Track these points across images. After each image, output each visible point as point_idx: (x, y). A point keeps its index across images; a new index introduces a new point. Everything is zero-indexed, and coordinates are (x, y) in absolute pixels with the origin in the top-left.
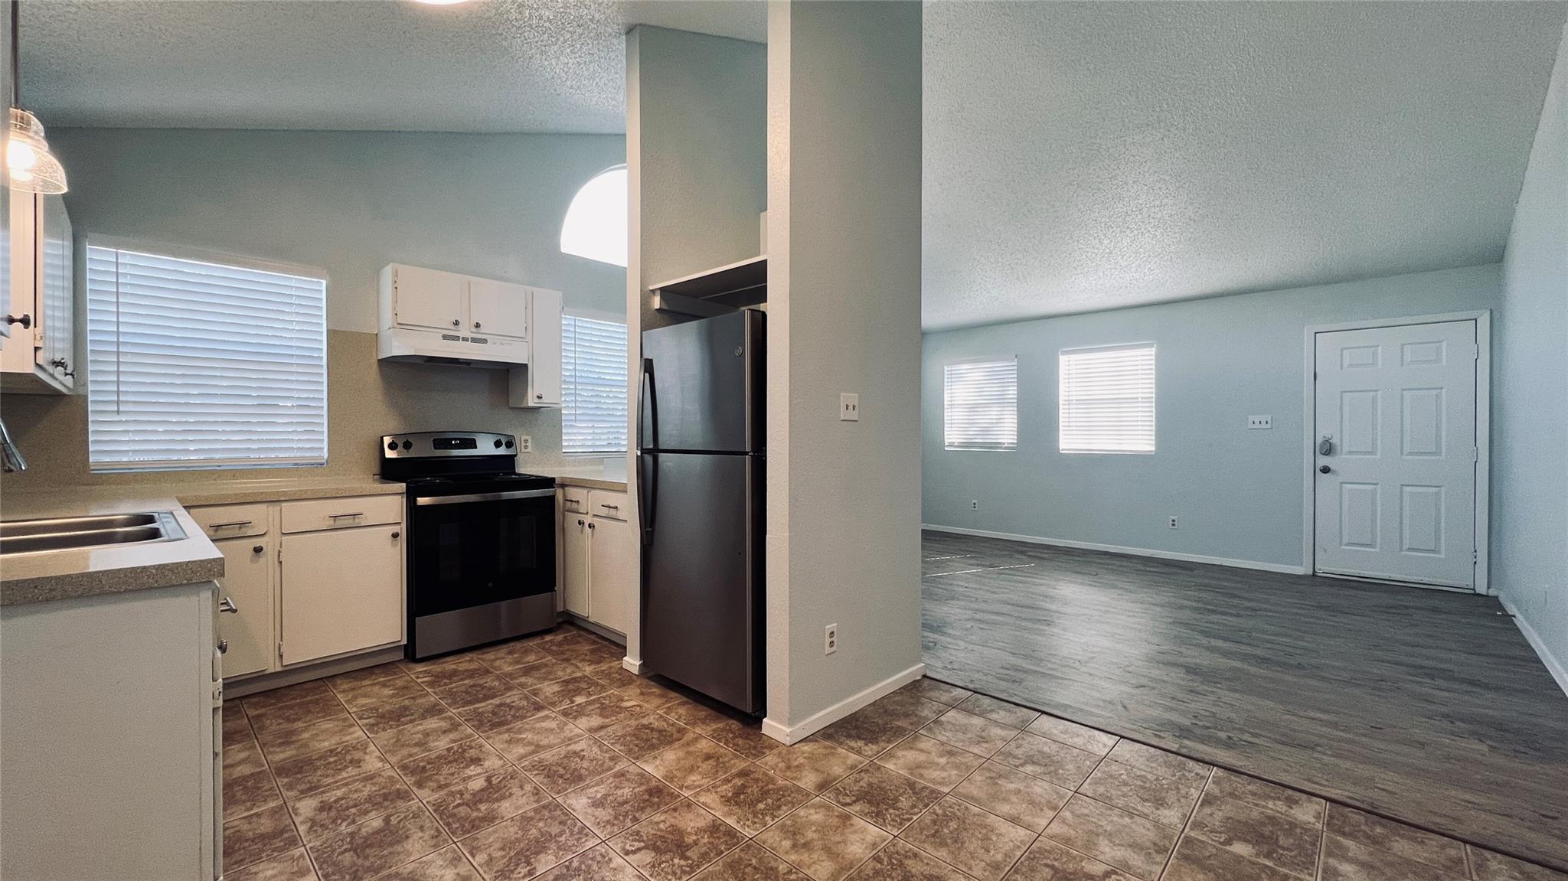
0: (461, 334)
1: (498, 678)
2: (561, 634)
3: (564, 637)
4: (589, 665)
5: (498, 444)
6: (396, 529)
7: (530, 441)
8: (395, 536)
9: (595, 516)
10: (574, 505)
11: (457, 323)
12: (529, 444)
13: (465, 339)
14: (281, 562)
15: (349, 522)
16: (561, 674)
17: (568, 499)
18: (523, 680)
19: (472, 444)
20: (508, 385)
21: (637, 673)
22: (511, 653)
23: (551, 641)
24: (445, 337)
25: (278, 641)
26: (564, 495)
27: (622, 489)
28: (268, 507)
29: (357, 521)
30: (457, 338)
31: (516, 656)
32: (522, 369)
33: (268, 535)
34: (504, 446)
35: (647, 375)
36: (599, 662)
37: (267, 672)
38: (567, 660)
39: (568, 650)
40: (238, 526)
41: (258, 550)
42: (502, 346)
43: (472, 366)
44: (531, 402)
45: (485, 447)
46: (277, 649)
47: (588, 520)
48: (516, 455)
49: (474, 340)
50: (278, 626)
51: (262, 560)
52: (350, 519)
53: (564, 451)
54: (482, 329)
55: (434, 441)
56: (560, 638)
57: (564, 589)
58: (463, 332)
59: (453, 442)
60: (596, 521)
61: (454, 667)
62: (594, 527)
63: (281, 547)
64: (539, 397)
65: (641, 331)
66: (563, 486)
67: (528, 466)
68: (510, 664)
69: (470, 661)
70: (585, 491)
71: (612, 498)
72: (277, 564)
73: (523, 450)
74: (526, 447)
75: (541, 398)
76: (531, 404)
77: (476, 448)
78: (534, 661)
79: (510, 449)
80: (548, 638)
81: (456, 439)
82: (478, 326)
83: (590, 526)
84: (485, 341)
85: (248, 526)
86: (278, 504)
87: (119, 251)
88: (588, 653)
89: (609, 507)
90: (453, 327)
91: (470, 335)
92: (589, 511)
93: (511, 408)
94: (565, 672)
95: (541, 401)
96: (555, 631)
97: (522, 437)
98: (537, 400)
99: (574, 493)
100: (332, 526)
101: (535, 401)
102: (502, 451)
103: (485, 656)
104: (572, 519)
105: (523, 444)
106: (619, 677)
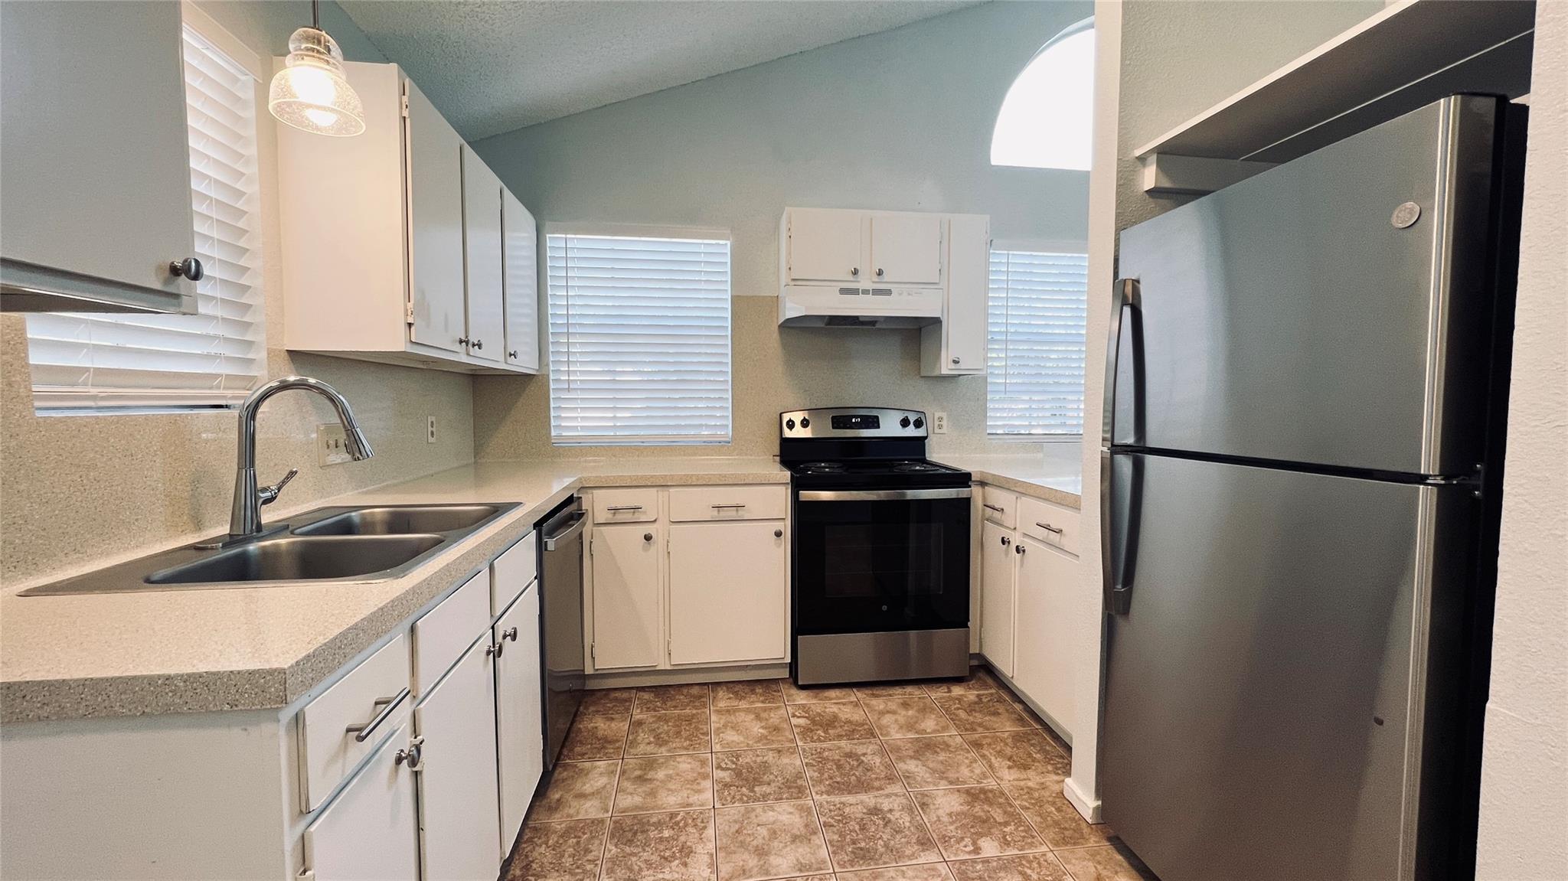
0: (861, 286)
1: (882, 751)
2: (974, 688)
3: (978, 696)
4: (1010, 768)
5: (905, 423)
6: (779, 526)
7: (945, 418)
8: (778, 534)
9: (1025, 535)
10: (997, 514)
11: (855, 272)
12: (944, 423)
13: (866, 292)
14: (669, 553)
15: (731, 514)
16: (965, 772)
17: (989, 504)
18: (912, 766)
19: (874, 422)
20: (920, 350)
21: (1090, 821)
22: (905, 705)
23: (959, 699)
24: (844, 291)
25: (667, 638)
26: (984, 498)
27: (1071, 503)
28: (657, 491)
29: (740, 513)
30: (855, 292)
31: (910, 713)
32: (936, 322)
33: (657, 522)
34: (912, 426)
35: (1127, 311)
36: (1025, 767)
37: (658, 668)
38: (977, 745)
39: (980, 725)
40: (632, 510)
41: (648, 538)
42: (910, 297)
43: (878, 326)
44: (946, 369)
45: (890, 427)
46: (666, 646)
47: (1016, 539)
48: (926, 438)
49: (877, 292)
50: (667, 623)
51: (653, 549)
52: (733, 510)
53: (988, 432)
54: (886, 277)
55: (833, 418)
56: (971, 695)
57: (981, 626)
58: (865, 282)
59: (853, 420)
60: (1028, 544)
61: (835, 709)
62: (1024, 551)
63: (669, 536)
64: (956, 362)
65: (1118, 231)
66: (983, 484)
67: (940, 453)
68: (901, 727)
69: (856, 705)
70: (1012, 497)
71: (1055, 516)
72: (666, 553)
73: (937, 430)
74: (940, 427)
75: (958, 362)
76: (945, 371)
77: (879, 427)
78: (934, 731)
79: (920, 429)
80: (957, 691)
81: (856, 417)
82: (880, 273)
83: (1018, 550)
84: (888, 292)
85: (641, 512)
86: (666, 489)
87: (568, 236)
88: (1009, 741)
89: (1047, 528)
90: (851, 278)
91: (870, 286)
92: (1018, 526)
93: (922, 377)
94: (970, 771)
95: (958, 366)
96: (967, 681)
97: (935, 414)
98: (953, 366)
99: (998, 497)
100: (716, 517)
101: (949, 367)
102: (911, 432)
103: (874, 702)
104: (994, 535)
105: (937, 423)
106: (1057, 816)
